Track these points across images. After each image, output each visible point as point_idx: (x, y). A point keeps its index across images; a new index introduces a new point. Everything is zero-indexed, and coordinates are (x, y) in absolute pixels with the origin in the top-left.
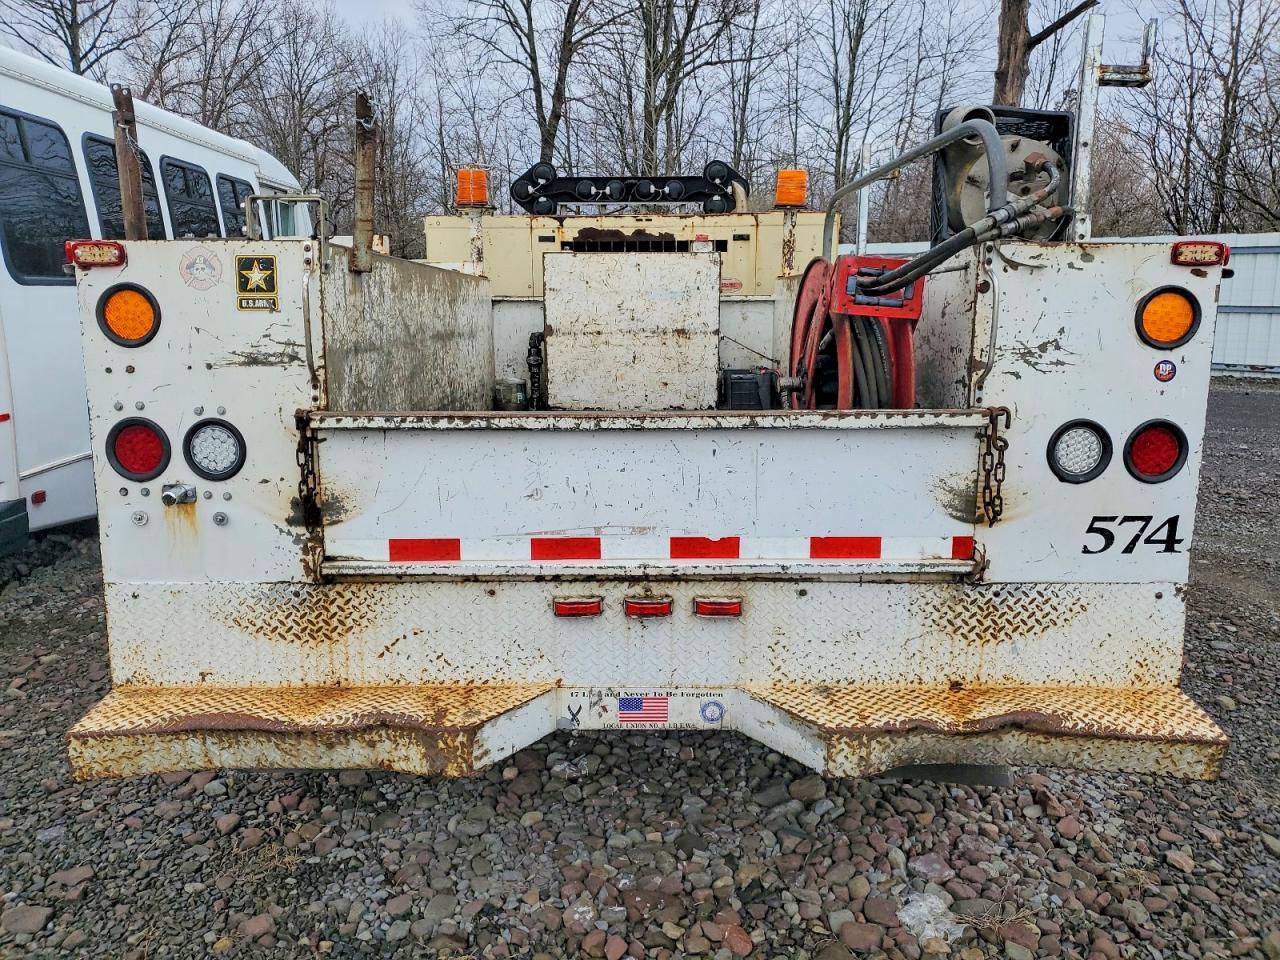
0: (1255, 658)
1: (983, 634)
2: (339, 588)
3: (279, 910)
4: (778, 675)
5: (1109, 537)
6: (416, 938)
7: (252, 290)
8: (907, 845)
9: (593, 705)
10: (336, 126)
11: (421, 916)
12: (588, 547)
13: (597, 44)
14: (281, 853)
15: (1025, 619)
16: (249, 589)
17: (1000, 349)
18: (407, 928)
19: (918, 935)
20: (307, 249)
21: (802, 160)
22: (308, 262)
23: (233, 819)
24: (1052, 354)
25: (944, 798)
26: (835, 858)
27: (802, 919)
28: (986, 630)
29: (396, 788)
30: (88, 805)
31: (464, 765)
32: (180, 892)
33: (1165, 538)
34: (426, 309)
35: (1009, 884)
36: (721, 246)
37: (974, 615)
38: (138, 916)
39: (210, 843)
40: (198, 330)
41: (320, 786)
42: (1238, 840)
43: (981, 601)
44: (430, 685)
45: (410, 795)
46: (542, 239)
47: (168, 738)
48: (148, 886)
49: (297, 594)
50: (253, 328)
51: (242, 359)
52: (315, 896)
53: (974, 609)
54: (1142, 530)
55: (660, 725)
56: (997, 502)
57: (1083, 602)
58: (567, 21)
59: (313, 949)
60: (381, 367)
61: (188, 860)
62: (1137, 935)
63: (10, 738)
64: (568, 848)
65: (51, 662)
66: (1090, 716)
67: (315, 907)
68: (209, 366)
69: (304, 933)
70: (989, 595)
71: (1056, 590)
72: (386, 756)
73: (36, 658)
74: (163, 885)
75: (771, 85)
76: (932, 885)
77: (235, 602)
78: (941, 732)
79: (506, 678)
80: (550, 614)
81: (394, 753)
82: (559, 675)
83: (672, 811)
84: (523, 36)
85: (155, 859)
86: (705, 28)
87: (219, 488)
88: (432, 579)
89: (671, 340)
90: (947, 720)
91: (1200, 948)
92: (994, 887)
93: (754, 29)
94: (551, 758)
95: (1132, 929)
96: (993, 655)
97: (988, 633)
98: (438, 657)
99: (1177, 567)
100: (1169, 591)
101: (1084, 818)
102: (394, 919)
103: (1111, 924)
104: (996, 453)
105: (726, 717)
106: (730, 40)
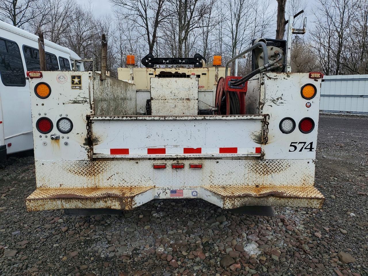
0: (341, 186)
1: (264, 173)
2: (97, 162)
3: (80, 250)
4: (211, 184)
5: (296, 148)
6: (116, 256)
7: (75, 84)
8: (247, 232)
9: (163, 192)
10: (91, 44)
11: (118, 251)
12: (163, 151)
13: (165, 22)
14: (79, 237)
15: (275, 169)
16: (73, 162)
17: (267, 99)
18: (114, 254)
19: (249, 254)
20: (90, 73)
21: (223, 54)
22: (90, 77)
23: (66, 228)
24: (280, 101)
25: (257, 221)
26: (228, 235)
27: (219, 251)
28: (264, 172)
29: (110, 221)
30: (26, 225)
31: (130, 207)
32: (52, 246)
33: (310, 148)
34: (119, 92)
35: (273, 241)
36: (198, 76)
37: (262, 168)
38: (41, 252)
39: (60, 234)
40: (61, 94)
41: (89, 220)
42: (333, 230)
43: (263, 164)
44: (121, 187)
45: (114, 222)
46: (150, 74)
47: (52, 200)
48: (43, 245)
49: (86, 163)
50: (75, 94)
51: (72, 102)
52: (89, 247)
53: (262, 166)
54: (304, 146)
55: (181, 197)
56: (267, 138)
57: (289, 164)
58: (157, 15)
59: (89, 259)
60: (107, 105)
61: (54, 238)
62: (306, 252)
63: (3, 209)
64: (157, 234)
65: (13, 190)
66: (291, 193)
67: (89, 249)
68: (64, 104)
69: (86, 256)
70: (265, 163)
71: (282, 161)
72: (110, 205)
73: (8, 189)
74: (47, 245)
75: (214, 34)
76: (253, 242)
77: (70, 166)
78: (253, 197)
79: (141, 185)
80: (152, 168)
81: (111, 204)
82: (155, 184)
83: (185, 225)
84: (144, 19)
85: (45, 238)
86: (196, 17)
87: (65, 135)
88: (121, 159)
89: (185, 101)
90: (254, 194)
91: (322, 256)
92: (269, 242)
93: (209, 18)
94: (152, 212)
95: (304, 251)
96: (266, 178)
97: (265, 172)
98: (123, 180)
99: (313, 155)
100: (311, 161)
101: (294, 225)
102: (110, 252)
103: (299, 250)
104: (266, 126)
105: (198, 195)
106: (203, 21)
